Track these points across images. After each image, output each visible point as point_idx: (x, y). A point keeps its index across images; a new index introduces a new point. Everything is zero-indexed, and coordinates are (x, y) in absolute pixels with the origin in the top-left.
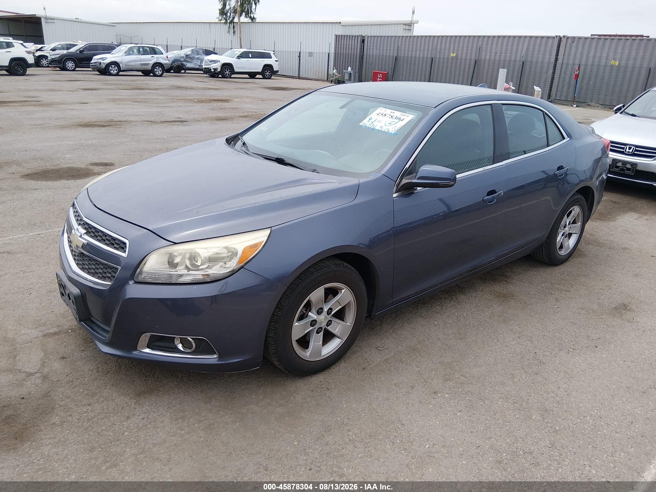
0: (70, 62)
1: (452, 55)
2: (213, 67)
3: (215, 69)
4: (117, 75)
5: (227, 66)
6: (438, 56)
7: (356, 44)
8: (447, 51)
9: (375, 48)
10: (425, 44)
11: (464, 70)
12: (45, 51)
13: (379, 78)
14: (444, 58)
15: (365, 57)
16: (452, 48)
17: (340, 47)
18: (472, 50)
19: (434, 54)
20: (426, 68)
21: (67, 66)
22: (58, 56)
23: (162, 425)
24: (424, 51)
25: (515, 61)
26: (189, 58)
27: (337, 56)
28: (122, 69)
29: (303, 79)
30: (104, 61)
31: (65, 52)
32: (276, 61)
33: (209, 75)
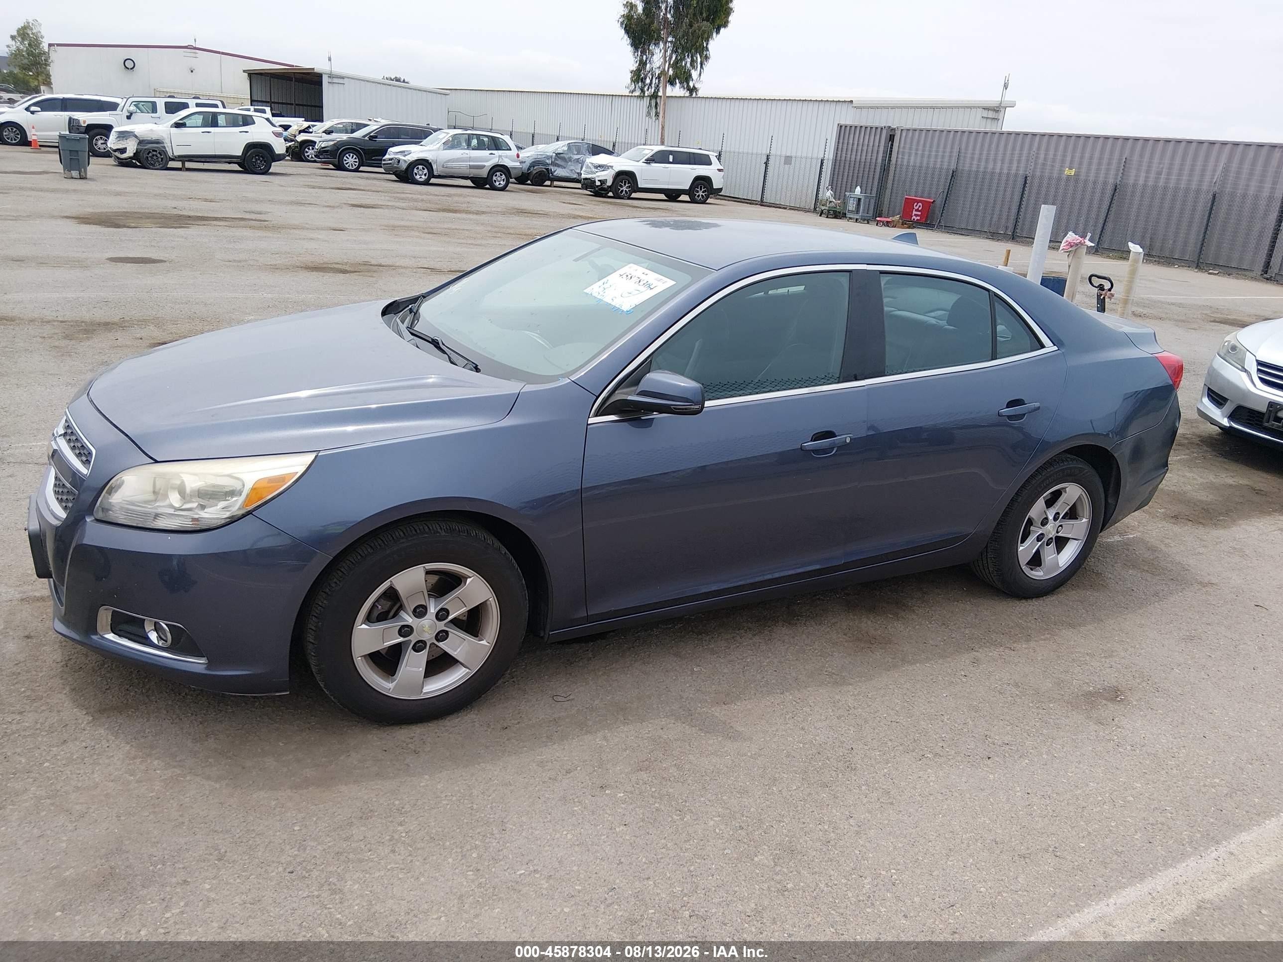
0: (351, 155)
1: (1067, 172)
2: (598, 176)
3: (603, 182)
4: (426, 183)
5: (626, 177)
6: (1038, 173)
7: (877, 144)
8: (1057, 165)
9: (913, 152)
10: (1014, 149)
11: (1091, 201)
12: (313, 134)
13: (916, 210)
14: (1050, 178)
15: (892, 168)
16: (1068, 159)
17: (845, 148)
18: (1109, 164)
19: (1032, 168)
20: (1012, 194)
21: (345, 162)
22: (332, 143)
23: (107, 761)
24: (1011, 162)
25: (1198, 191)
26: (560, 158)
27: (838, 164)
28: (435, 173)
29: (770, 205)
30: (406, 158)
31: (344, 137)
32: (720, 170)
33: (591, 191)
